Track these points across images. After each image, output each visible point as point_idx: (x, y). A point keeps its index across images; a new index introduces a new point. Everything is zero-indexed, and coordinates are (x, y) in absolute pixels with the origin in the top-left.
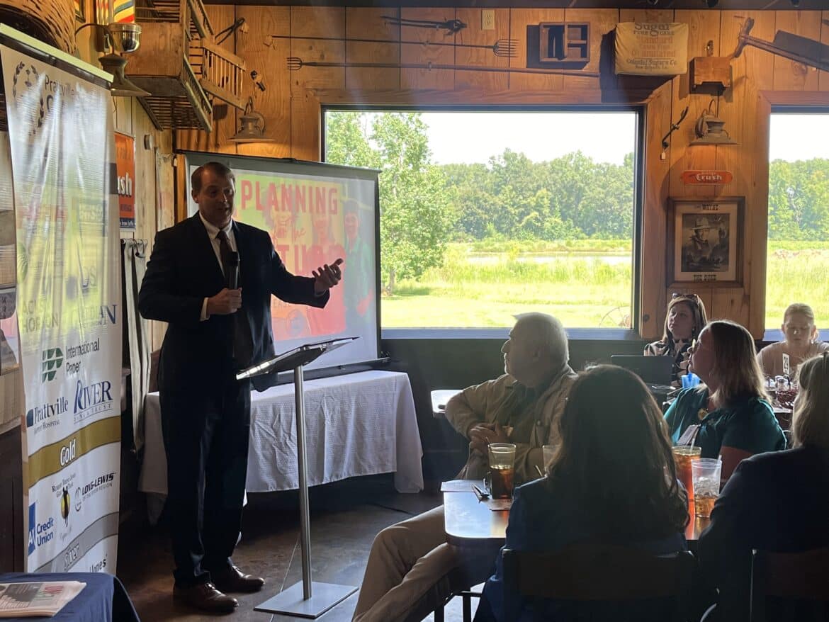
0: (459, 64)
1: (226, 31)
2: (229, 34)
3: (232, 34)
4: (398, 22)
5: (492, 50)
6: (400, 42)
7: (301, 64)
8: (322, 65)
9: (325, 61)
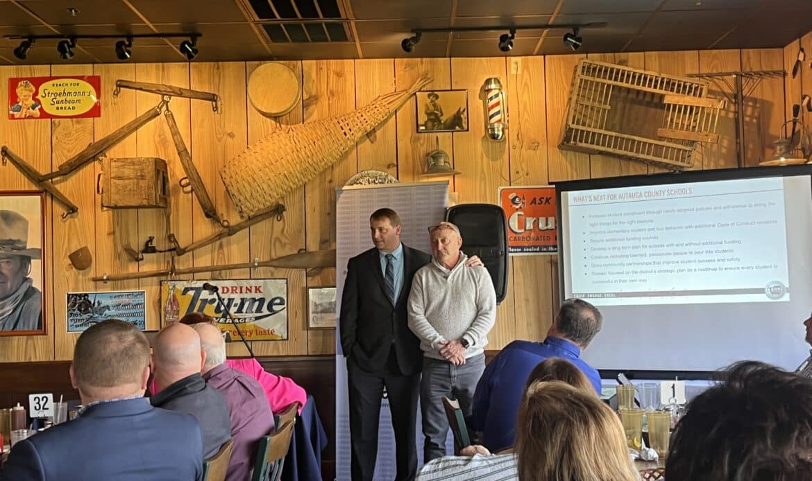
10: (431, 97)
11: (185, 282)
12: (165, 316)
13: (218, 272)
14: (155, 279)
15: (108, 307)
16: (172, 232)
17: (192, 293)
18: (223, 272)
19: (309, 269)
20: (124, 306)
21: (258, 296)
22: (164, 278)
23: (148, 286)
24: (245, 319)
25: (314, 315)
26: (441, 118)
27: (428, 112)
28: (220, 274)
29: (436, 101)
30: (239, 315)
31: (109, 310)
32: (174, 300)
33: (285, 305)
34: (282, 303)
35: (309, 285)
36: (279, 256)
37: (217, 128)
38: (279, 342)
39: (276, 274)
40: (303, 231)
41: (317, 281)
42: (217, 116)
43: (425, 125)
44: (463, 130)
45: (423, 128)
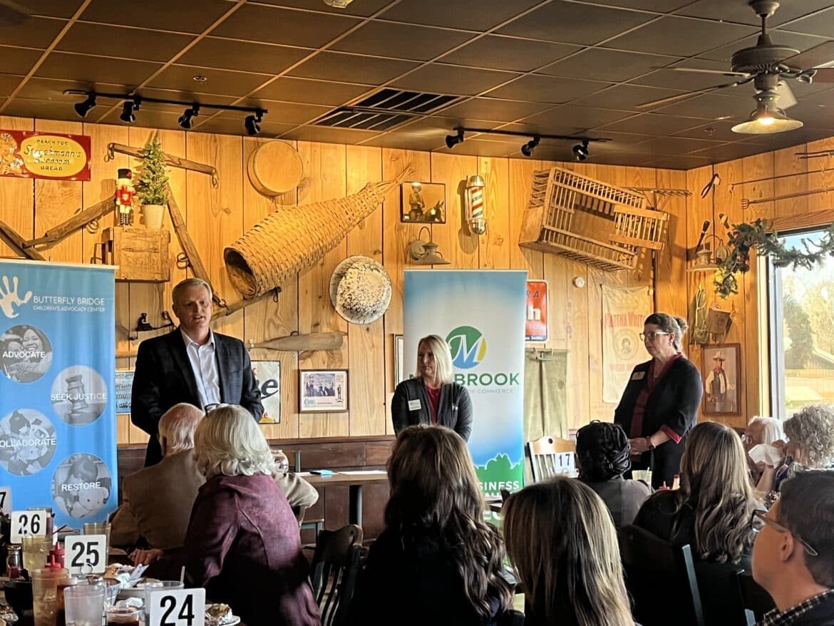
1: (705, 188)
2: (708, 190)
3: (712, 188)
4: (805, 156)
6: (808, 173)
7: (749, 203)
8: (760, 202)
9: (763, 198)
10: (415, 189)
16: (165, 310)
19: (301, 352)
25: (307, 398)
26: (423, 209)
27: (412, 202)
29: (419, 193)
33: (278, 388)
34: (275, 386)
35: (300, 368)
36: (272, 337)
37: (214, 202)
38: (272, 426)
39: (269, 357)
40: (296, 313)
41: (309, 364)
42: (214, 190)
43: (409, 215)
44: (441, 222)
45: (407, 218)
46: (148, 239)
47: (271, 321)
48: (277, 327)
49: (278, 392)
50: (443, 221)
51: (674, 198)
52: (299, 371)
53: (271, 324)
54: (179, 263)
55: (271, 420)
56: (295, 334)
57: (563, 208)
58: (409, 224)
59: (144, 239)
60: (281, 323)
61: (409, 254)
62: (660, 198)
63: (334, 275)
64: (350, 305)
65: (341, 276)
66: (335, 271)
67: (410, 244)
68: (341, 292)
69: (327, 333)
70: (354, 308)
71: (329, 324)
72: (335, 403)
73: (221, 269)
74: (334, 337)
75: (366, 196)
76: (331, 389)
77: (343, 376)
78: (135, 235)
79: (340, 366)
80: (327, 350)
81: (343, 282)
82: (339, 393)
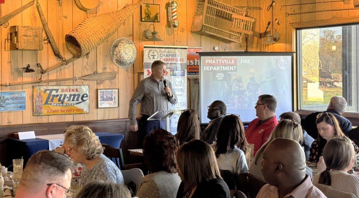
0: (333, 9)
1: (269, 7)
2: (270, 8)
3: (271, 8)
5: (343, 2)
6: (315, 3)
7: (289, 15)
8: (294, 14)
9: (295, 13)
10: (147, 7)
11: (45, 87)
12: (36, 103)
13: (59, 82)
14: (31, 85)
15: (8, 99)
16: (38, 63)
17: (48, 92)
18: (62, 82)
19: (98, 81)
20: (16, 98)
21: (77, 93)
22: (34, 85)
23: (27, 88)
24: (72, 104)
25: (100, 102)
26: (150, 16)
27: (146, 13)
28: (60, 83)
29: (149, 9)
30: (69, 102)
31: (8, 100)
32: (40, 96)
33: (88, 98)
34: (87, 96)
35: (98, 88)
36: (86, 75)
37: (60, 13)
38: (85, 114)
39: (84, 83)
40: (96, 63)
41: (101, 86)
42: (60, 8)
43: (144, 19)
44: (158, 22)
45: (143, 20)
46: (34, 31)
47: (85, 67)
48: (87, 70)
49: (88, 100)
50: (159, 21)
51: (255, 11)
52: (97, 90)
53: (85, 69)
54: (45, 41)
55: (85, 112)
56: (95, 73)
57: (211, 16)
58: (144, 22)
59: (31, 31)
60: (89, 68)
61: (144, 36)
62: (249, 11)
63: (112, 46)
64: (120, 60)
65: (116, 46)
66: (113, 44)
67: (145, 32)
68: (116, 54)
69: (109, 72)
70: (122, 61)
71: (110, 68)
72: (113, 104)
73: (63, 44)
74: (112, 74)
75: (127, 11)
76: (111, 97)
77: (116, 92)
78: (27, 29)
79: (115, 87)
80: (109, 80)
81: (117, 49)
82: (115, 99)
